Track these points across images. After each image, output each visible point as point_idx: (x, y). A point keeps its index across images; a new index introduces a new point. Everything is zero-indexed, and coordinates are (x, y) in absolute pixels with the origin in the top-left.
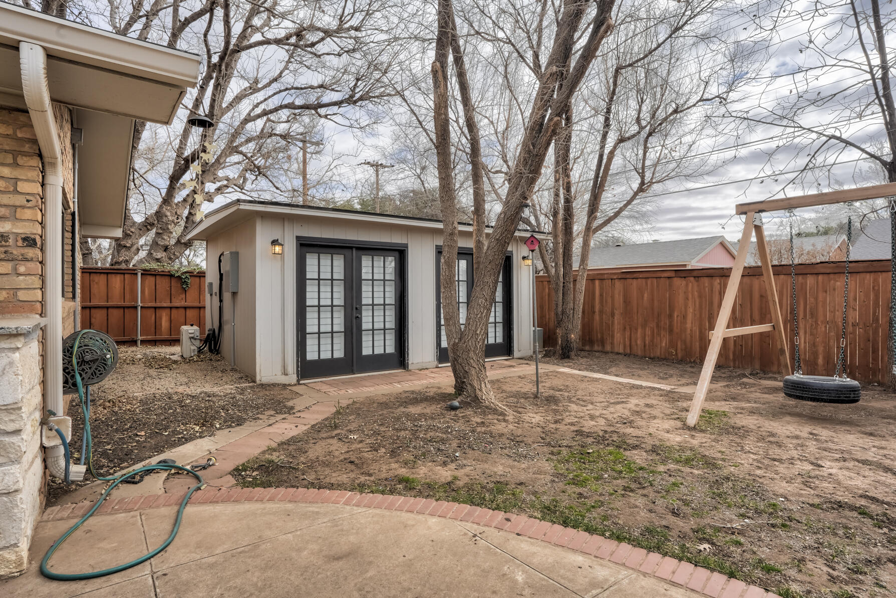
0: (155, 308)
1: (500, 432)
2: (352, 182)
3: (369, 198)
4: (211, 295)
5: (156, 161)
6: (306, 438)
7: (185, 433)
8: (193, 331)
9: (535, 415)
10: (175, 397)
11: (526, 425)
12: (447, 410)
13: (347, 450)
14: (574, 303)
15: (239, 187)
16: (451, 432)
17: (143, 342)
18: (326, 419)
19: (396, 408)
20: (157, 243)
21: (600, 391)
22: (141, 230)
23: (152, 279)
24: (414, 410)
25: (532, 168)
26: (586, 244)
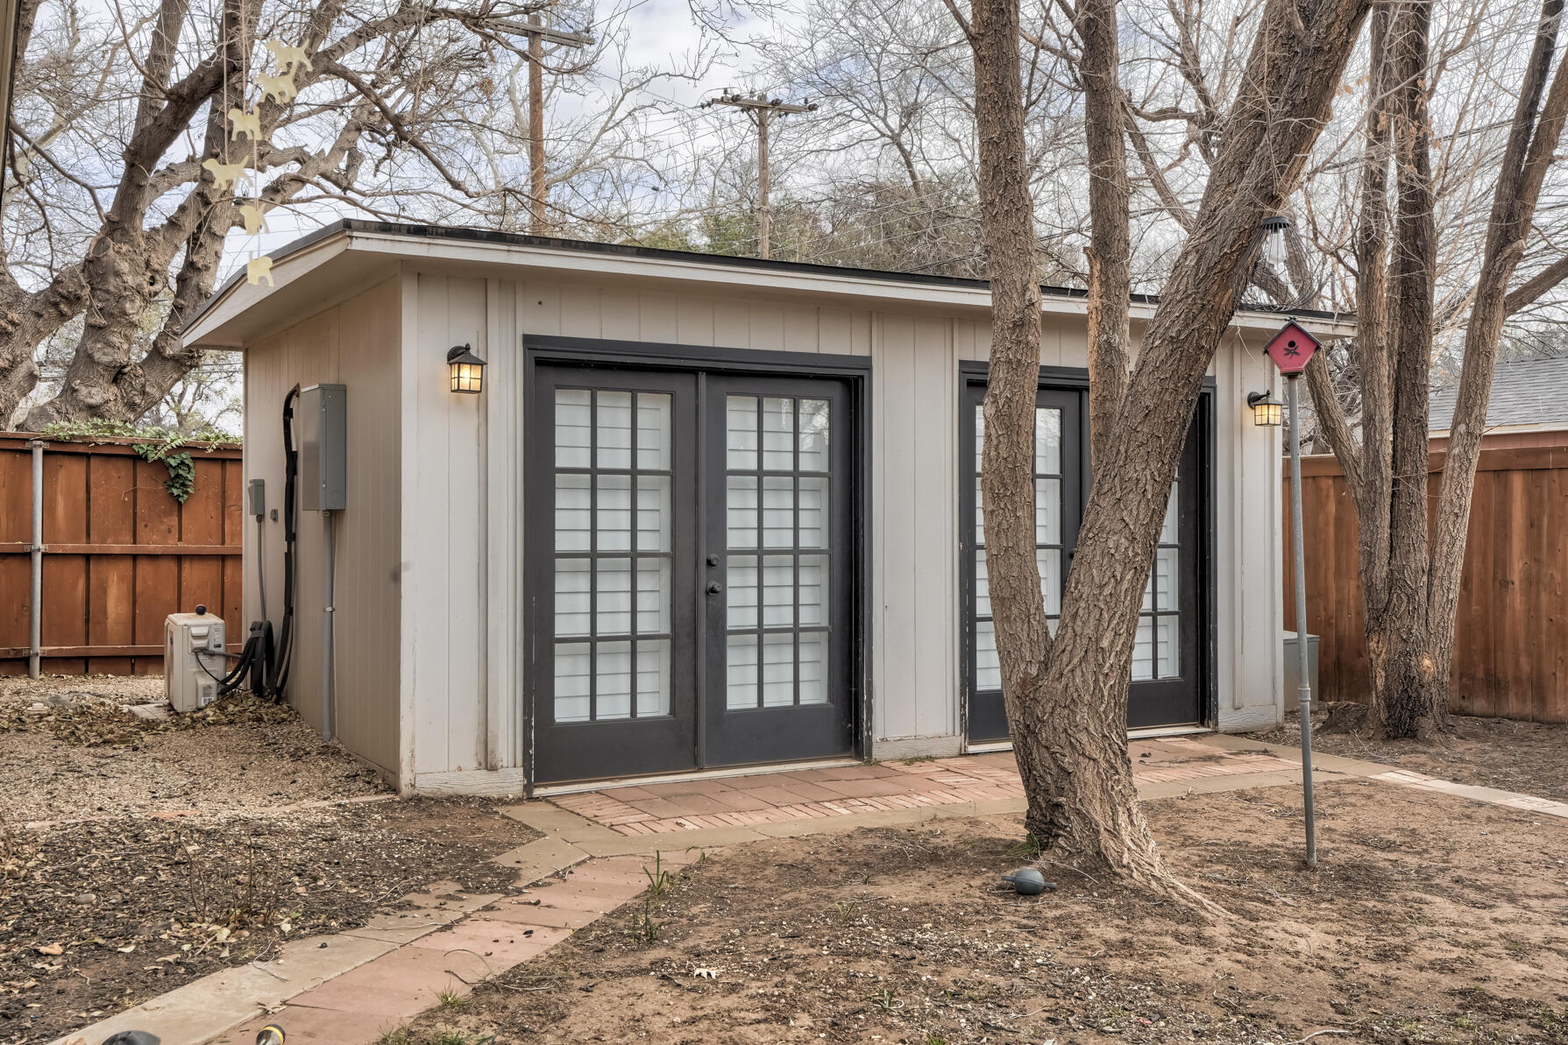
0: (88, 557)
1: (1189, 977)
2: (683, 162)
3: (735, 212)
4: (260, 518)
5: (81, 101)
6: (559, 972)
7: (186, 947)
8: (204, 631)
9: (1305, 928)
10: (154, 836)
11: (1278, 960)
12: (1005, 896)
13: (690, 1014)
14: (1432, 552)
15: (339, 186)
16: (1024, 969)
17: (47, 661)
18: (620, 912)
19: (838, 884)
20: (90, 357)
21: (1536, 855)
22: (39, 315)
23: (76, 469)
24: (899, 891)
25: (1300, 96)
26: (1478, 346)
